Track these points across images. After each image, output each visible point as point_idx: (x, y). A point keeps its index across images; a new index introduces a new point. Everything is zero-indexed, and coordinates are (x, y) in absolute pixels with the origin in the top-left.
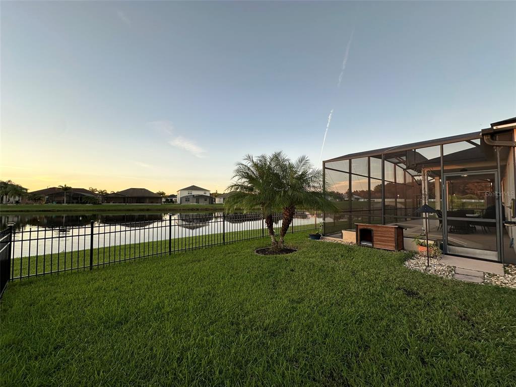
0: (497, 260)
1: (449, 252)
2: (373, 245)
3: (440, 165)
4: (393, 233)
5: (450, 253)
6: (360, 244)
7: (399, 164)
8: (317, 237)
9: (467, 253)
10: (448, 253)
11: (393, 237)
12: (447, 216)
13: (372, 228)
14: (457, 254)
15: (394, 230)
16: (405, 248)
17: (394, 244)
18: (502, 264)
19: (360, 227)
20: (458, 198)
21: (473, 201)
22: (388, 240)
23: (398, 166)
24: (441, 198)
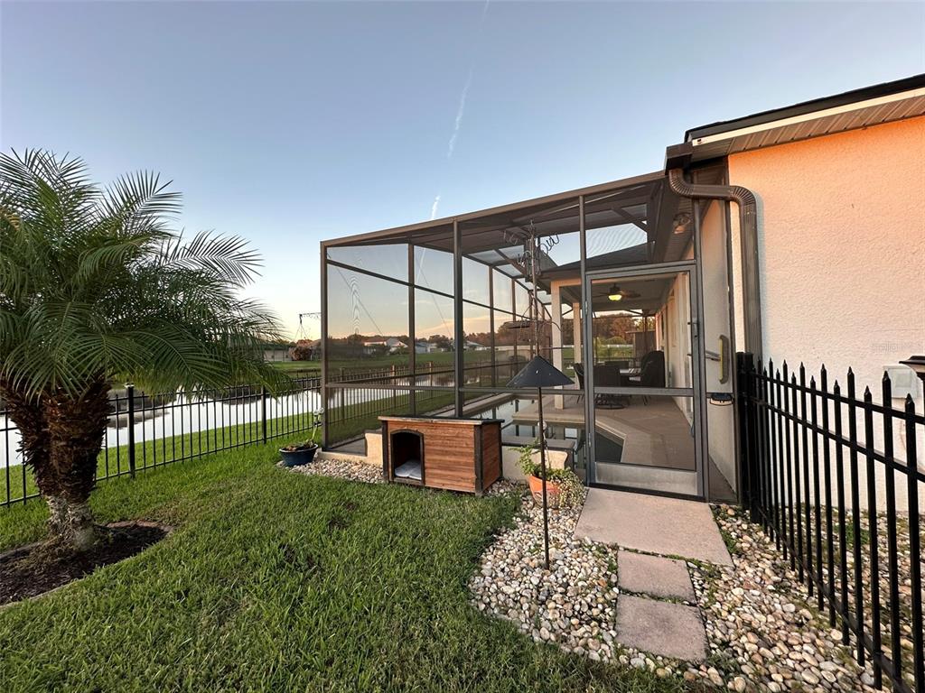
0: (696, 494)
1: (599, 478)
2: (423, 476)
3: (580, 277)
4: (471, 443)
5: (602, 482)
6: (394, 476)
7: (518, 280)
8: (305, 455)
9: (636, 480)
10: (597, 481)
11: (470, 455)
12: (595, 385)
13: (423, 430)
14: (615, 483)
15: (472, 434)
16: (506, 474)
17: (474, 476)
18: (707, 504)
19: (392, 429)
20: (603, 343)
21: (618, 346)
22: (459, 463)
23: (518, 282)
24: (582, 343)
